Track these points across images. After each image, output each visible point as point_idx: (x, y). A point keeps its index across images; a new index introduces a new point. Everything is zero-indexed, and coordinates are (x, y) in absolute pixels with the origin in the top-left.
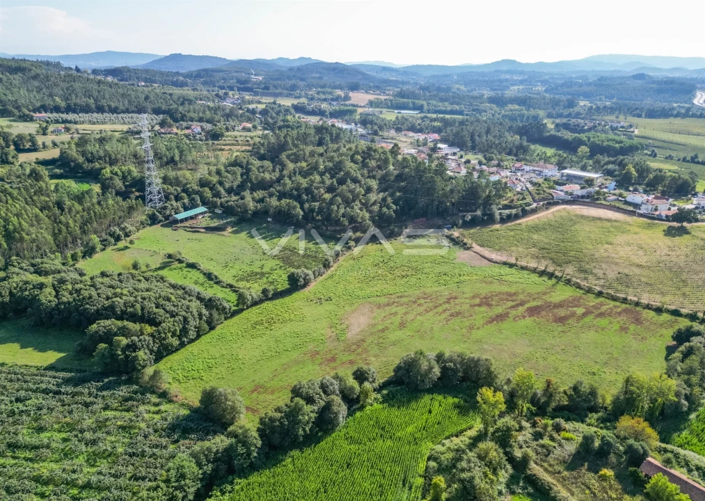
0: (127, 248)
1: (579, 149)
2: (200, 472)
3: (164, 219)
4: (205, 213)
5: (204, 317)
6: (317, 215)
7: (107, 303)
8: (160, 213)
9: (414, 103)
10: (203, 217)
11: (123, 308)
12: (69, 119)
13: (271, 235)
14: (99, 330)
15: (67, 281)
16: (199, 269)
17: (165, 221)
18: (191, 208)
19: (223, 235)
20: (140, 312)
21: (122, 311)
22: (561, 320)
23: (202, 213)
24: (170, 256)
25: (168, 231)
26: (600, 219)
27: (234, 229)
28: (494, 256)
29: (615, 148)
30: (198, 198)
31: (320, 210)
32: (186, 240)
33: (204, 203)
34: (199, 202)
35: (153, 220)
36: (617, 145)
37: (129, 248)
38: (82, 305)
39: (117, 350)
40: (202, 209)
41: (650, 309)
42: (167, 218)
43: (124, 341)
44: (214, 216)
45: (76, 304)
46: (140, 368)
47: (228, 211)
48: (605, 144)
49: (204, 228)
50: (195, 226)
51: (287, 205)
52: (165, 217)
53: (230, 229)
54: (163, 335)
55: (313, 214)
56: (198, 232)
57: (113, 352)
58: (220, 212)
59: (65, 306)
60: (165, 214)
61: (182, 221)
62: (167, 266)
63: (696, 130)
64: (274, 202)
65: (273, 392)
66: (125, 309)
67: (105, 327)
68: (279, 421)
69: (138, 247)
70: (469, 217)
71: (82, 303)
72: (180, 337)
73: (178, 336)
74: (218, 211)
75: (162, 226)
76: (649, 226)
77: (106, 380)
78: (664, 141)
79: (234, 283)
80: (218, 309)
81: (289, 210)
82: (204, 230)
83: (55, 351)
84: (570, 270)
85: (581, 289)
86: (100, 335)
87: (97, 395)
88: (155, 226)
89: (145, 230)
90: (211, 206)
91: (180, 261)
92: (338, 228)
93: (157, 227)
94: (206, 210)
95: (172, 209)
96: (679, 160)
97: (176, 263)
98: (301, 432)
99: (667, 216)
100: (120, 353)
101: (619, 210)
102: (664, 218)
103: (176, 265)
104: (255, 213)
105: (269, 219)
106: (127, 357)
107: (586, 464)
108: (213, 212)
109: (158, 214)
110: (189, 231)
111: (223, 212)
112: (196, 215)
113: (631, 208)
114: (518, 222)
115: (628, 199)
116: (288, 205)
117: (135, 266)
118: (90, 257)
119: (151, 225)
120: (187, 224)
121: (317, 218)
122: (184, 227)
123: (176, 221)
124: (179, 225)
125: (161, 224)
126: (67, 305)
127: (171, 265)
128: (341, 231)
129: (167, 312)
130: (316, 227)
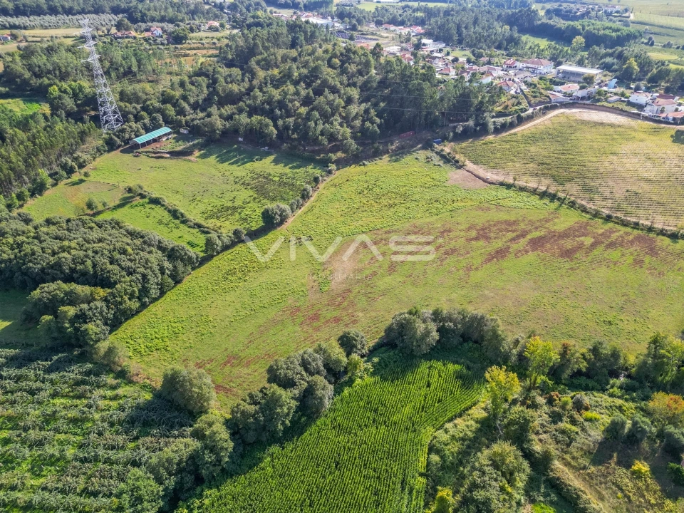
0: (82, 181)
1: (574, 40)
2: (161, 488)
3: (123, 144)
4: (169, 134)
5: (167, 271)
6: (293, 134)
7: (52, 260)
8: (118, 137)
10: (168, 139)
11: (71, 266)
12: (17, 23)
13: (243, 159)
14: (43, 297)
15: (7, 233)
16: (163, 205)
17: (125, 145)
18: (154, 129)
19: (190, 161)
20: (91, 270)
21: (70, 268)
22: (568, 254)
23: (165, 135)
24: (130, 190)
25: (128, 157)
26: (602, 124)
27: (202, 152)
28: (490, 175)
29: (611, 37)
30: (160, 117)
31: (296, 126)
32: (148, 169)
33: (167, 123)
34: (161, 122)
35: (111, 145)
36: (614, 34)
37: (84, 181)
38: (24, 264)
39: (64, 323)
40: (165, 130)
41: (664, 235)
42: (127, 142)
43: (71, 311)
44: (180, 138)
46: (92, 343)
47: (195, 131)
48: (602, 32)
49: (168, 153)
50: (158, 150)
51: (258, 123)
52: (124, 141)
53: (197, 153)
54: (119, 299)
55: (288, 133)
56: (162, 157)
57: (59, 325)
58: (185, 132)
59: (5, 265)
60: (123, 137)
61: (144, 145)
62: (128, 202)
64: (244, 119)
65: (248, 365)
66: (73, 266)
67: (49, 293)
69: (95, 180)
70: (460, 129)
71: (24, 261)
72: (139, 298)
73: (138, 298)
74: (183, 131)
75: (122, 152)
76: (655, 132)
77: (55, 358)
78: (662, 27)
79: (203, 222)
80: (182, 260)
81: (261, 128)
82: (168, 156)
84: (573, 190)
85: (587, 212)
86: (45, 303)
87: (44, 378)
88: (113, 153)
89: (102, 157)
90: (175, 126)
91: (143, 196)
92: (317, 148)
93: (116, 154)
94: (169, 130)
95: (131, 131)
96: (678, 48)
97: (138, 198)
98: (280, 427)
99: (674, 119)
100: (67, 325)
101: (622, 112)
102: (671, 121)
103: (138, 200)
104: (225, 133)
105: (240, 139)
106: (77, 329)
107: (615, 455)
108: (178, 133)
109: (116, 138)
110: (152, 157)
111: (189, 132)
112: (160, 137)
113: (635, 111)
114: (513, 131)
115: (631, 99)
116: (260, 122)
117: (90, 206)
118: (40, 194)
119: (109, 151)
120: (149, 148)
121: (293, 136)
122: (146, 152)
123: (137, 146)
124: (140, 150)
125: (120, 149)
126: (8, 263)
127: (131, 202)
128: (318, 153)
129: (123, 269)
130: (293, 148)
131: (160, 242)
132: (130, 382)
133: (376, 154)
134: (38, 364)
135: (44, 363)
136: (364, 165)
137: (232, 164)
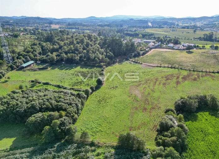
0: (6, 81)
4: (34, 63)
6: (84, 59)
7: (29, 105)
8: (14, 65)
9: (75, 27)
10: (34, 65)
11: (39, 106)
13: (69, 68)
14: (38, 120)
16: (51, 85)
17: (17, 68)
18: (26, 62)
19: (48, 71)
20: (51, 106)
21: (39, 108)
23: (32, 64)
24: (32, 81)
25: (21, 72)
26: (167, 52)
27: (51, 68)
28: (149, 65)
30: (28, 57)
31: (85, 57)
32: (33, 75)
33: (32, 60)
34: (29, 59)
35: (12, 68)
37: (8, 81)
39: (56, 128)
40: (32, 62)
41: (211, 73)
42: (18, 67)
43: (58, 122)
44: (38, 64)
45: (10, 109)
46: (73, 134)
47: (43, 62)
49: (38, 69)
50: (32, 68)
51: (71, 56)
52: (16, 66)
53: (49, 69)
54: (72, 115)
56: (36, 71)
57: (54, 129)
58: (40, 62)
60: (16, 65)
61: (26, 67)
62: (34, 86)
63: (159, 31)
64: (64, 55)
65: (139, 128)
66: (40, 106)
67: (40, 117)
68: (177, 140)
69: (12, 80)
70: (133, 55)
71: (14, 108)
73: (77, 113)
74: (38, 62)
75: (16, 70)
77: (56, 146)
79: (72, 88)
80: (83, 98)
83: (7, 137)
84: (176, 66)
85: (187, 70)
86: (39, 122)
87: (58, 155)
88: (13, 71)
89: (9, 73)
90: (36, 61)
91: (39, 83)
92: (94, 62)
93: (14, 71)
95: (19, 63)
97: (38, 83)
99: (183, 49)
100: (58, 129)
101: (169, 49)
103: (38, 85)
105: (63, 63)
106: (62, 130)
108: (36, 63)
110: (32, 71)
111: (41, 62)
112: (31, 64)
114: (146, 55)
119: (11, 71)
120: (28, 68)
122: (28, 70)
123: (23, 68)
124: (25, 69)
125: (15, 70)
126: (4, 111)
127: (36, 85)
128: (96, 63)
129: (65, 103)
130: (85, 63)
131: (71, 93)
132: (99, 147)
133: (114, 63)
134: (50, 150)
135: (53, 149)
136: (112, 66)
137: (66, 70)
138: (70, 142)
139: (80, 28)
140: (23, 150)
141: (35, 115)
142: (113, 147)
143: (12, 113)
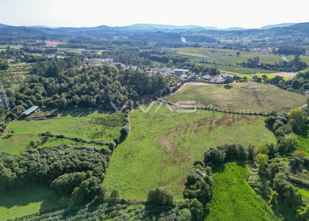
0: (9, 136)
1: (169, 61)
6: (102, 100)
7: (52, 166)
8: (14, 113)
9: (81, 45)
10: (38, 111)
13: (84, 114)
14: (65, 181)
15: (12, 161)
16: (66, 138)
18: (29, 108)
19: (59, 118)
20: (75, 166)
21: (63, 168)
22: (229, 124)
23: (36, 110)
24: (43, 135)
25: (23, 122)
26: (202, 86)
27: (61, 114)
29: (180, 59)
30: (30, 102)
31: (103, 98)
32: (41, 125)
33: (35, 104)
34: (32, 104)
35: (12, 117)
36: (180, 58)
37: (12, 135)
39: (86, 188)
40: (35, 107)
41: (247, 114)
42: (18, 115)
43: (87, 182)
44: (44, 110)
45: (32, 172)
46: (103, 193)
47: (50, 106)
48: (176, 58)
49: (44, 117)
50: (38, 116)
51: (85, 98)
52: (17, 115)
53: (59, 115)
54: (99, 174)
55: (100, 100)
56: (43, 119)
57: (84, 190)
58: (45, 107)
59: (24, 175)
60: (17, 113)
62: (46, 140)
64: (77, 97)
65: (168, 183)
66: (64, 166)
67: (67, 179)
68: (201, 192)
69: (17, 134)
70: (162, 92)
71: (35, 171)
74: (43, 107)
75: (17, 120)
76: (219, 87)
77: (87, 206)
78: (189, 56)
79: (92, 140)
80: (108, 154)
81: (87, 100)
82: (46, 118)
83: (33, 202)
84: (211, 106)
85: (222, 112)
86: (67, 184)
87: (91, 215)
88: (13, 121)
90: (40, 105)
91: (52, 136)
93: (15, 121)
94: (37, 107)
95: (20, 110)
96: (198, 62)
97: (50, 137)
99: (221, 82)
100: (88, 189)
102: (220, 83)
104: (69, 104)
105: (76, 106)
106: (91, 190)
107: (296, 170)
108: (40, 107)
109: (14, 114)
110: (37, 120)
111: (47, 107)
112: (34, 111)
113: (206, 81)
114: (177, 91)
115: (205, 78)
117: (32, 144)
119: (11, 121)
120: (32, 116)
121: (102, 102)
122: (32, 118)
123: (25, 116)
124: (28, 117)
125: (16, 119)
126: (26, 175)
127: (48, 139)
129: (91, 162)
130: (104, 106)
131: (94, 149)
132: (129, 204)
134: (82, 211)
135: (84, 210)
136: (137, 108)
137: (80, 116)
138: (101, 201)
139: (88, 47)
140: (55, 213)
141: (61, 177)
142: (143, 203)
143: (34, 176)
